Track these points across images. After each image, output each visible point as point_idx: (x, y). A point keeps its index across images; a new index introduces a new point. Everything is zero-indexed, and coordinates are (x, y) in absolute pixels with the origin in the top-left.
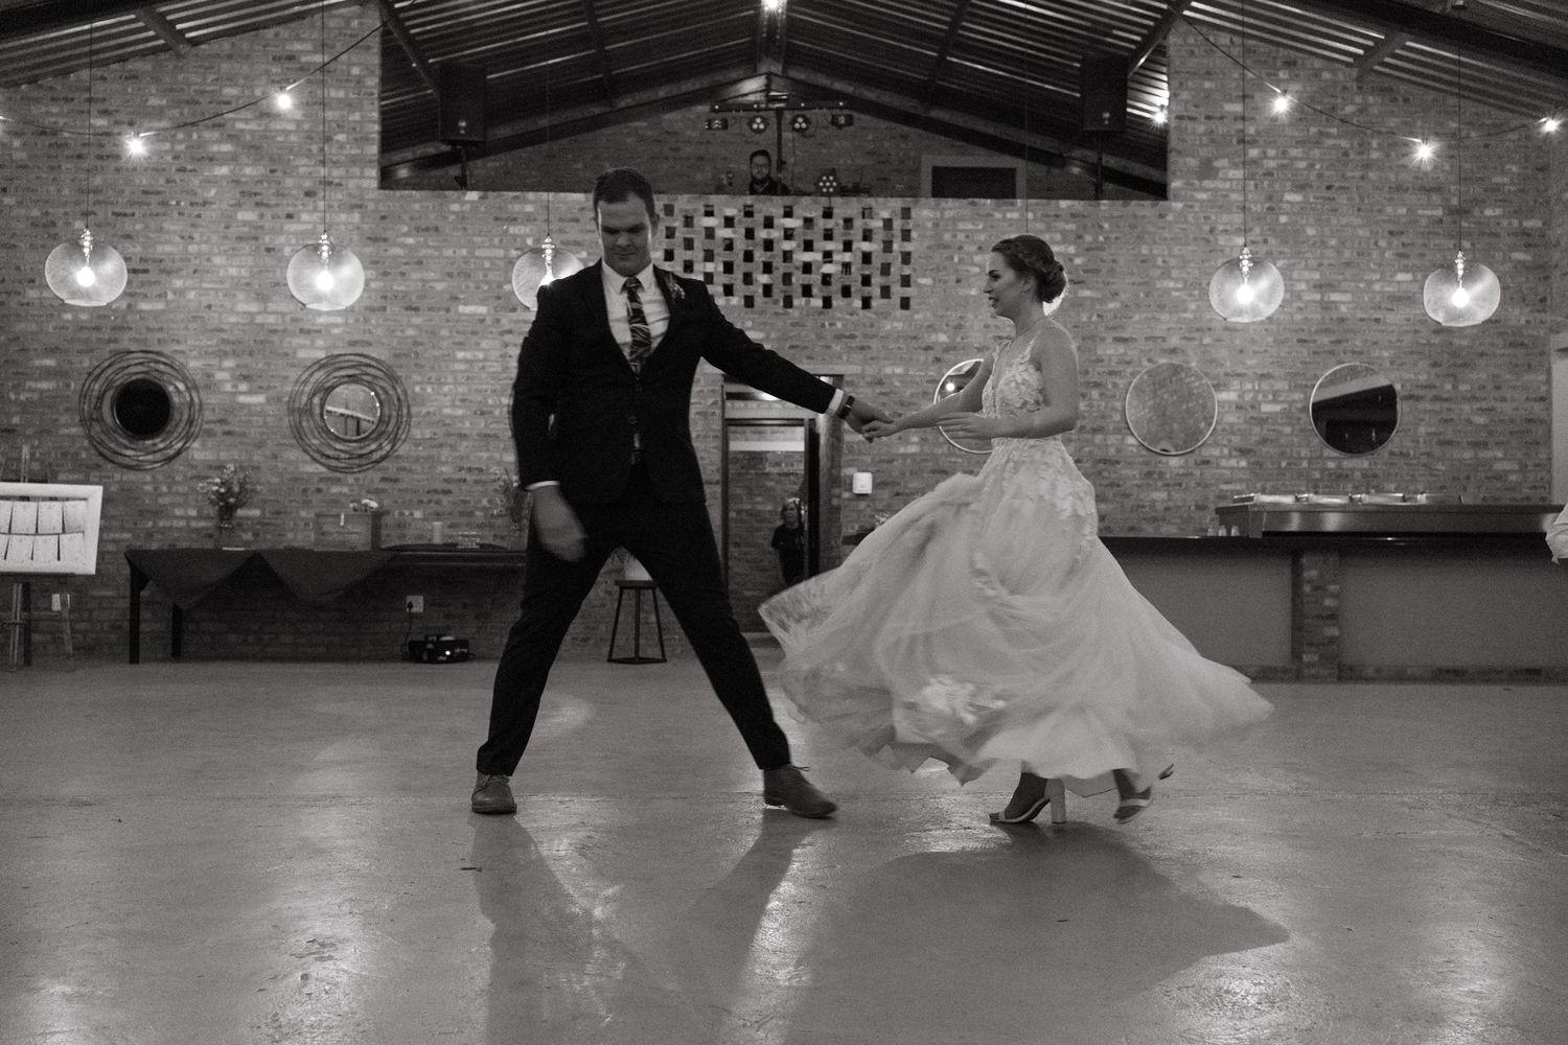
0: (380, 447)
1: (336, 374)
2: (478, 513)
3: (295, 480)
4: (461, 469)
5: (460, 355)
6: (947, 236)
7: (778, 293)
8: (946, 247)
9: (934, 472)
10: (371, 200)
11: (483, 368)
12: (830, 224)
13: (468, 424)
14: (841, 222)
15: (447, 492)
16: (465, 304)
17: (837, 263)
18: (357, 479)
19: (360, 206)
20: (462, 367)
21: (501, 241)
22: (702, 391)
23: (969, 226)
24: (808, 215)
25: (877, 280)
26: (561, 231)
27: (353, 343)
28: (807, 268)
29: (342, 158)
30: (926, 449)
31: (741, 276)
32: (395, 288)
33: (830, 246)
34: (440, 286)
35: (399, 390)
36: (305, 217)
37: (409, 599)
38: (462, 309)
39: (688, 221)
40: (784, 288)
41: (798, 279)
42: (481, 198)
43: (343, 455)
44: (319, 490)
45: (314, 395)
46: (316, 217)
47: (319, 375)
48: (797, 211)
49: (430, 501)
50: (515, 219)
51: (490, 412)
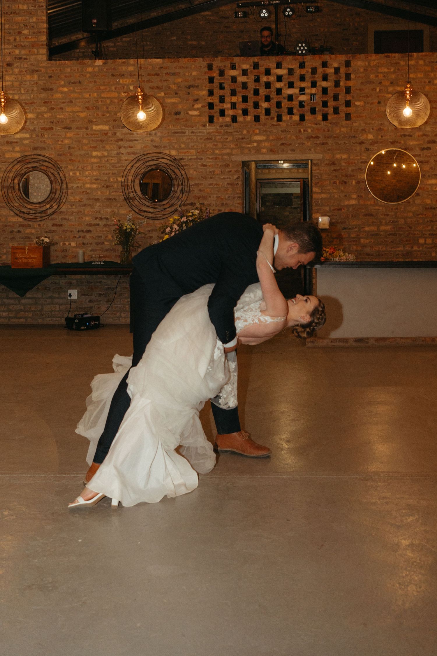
0: (52, 207)
1: (26, 166)
2: (106, 243)
3: (6, 226)
4: (96, 218)
5: (94, 154)
6: (372, 76)
7: (274, 113)
8: (371, 83)
9: (366, 215)
10: (44, 67)
11: (108, 160)
12: (303, 71)
13: (99, 193)
14: (310, 70)
15: (89, 231)
16: (97, 125)
17: (308, 94)
18: (39, 225)
19: (37, 71)
20: (95, 160)
21: (116, 88)
22: (230, 171)
23: (386, 70)
24: (290, 67)
25: (331, 103)
26: (149, 81)
27: (35, 149)
28: (290, 98)
29: (27, 44)
30: (361, 202)
31: (252, 104)
32: (58, 116)
33: (303, 84)
34: (83, 115)
35: (62, 175)
36: (7, 78)
37: (70, 291)
38: (94, 127)
39: (222, 73)
40: (278, 110)
41: (285, 104)
42: (104, 63)
43: (31, 212)
44: (19, 232)
45: (15, 178)
46: (13, 78)
47: (18, 167)
48: (284, 65)
49: (80, 237)
50: (123, 75)
51: (112, 186)
